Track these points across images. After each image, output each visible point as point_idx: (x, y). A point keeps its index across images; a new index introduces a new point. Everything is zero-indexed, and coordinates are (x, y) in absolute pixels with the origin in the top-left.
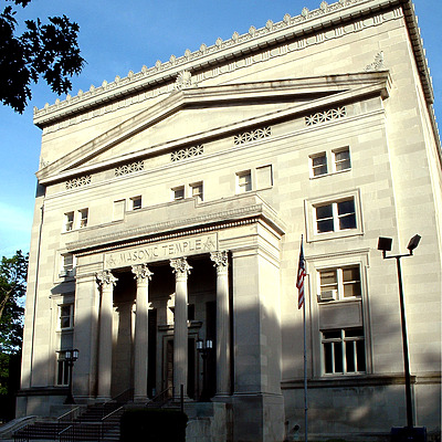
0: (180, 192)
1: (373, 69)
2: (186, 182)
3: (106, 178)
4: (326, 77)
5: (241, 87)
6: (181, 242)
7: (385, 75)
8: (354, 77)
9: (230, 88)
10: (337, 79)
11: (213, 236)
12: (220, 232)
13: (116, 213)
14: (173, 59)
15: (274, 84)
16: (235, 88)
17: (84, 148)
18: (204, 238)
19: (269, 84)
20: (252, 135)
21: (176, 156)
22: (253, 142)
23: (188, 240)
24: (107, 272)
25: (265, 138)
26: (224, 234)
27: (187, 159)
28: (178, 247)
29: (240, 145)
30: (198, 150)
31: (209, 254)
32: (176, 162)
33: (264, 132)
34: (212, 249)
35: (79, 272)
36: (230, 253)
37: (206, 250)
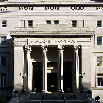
0: (49, 22)
2: (53, 19)
3: (15, 10)
6: (62, 39)
11: (74, 40)
12: (77, 39)
18: (71, 40)
20: (78, 8)
21: (47, 8)
22: (78, 10)
23: (65, 39)
24: (30, 46)
25: (82, 10)
26: (79, 40)
27: (52, 10)
28: (61, 41)
29: (73, 10)
30: (57, 8)
31: (73, 45)
32: (47, 10)
33: (82, 8)
34: (74, 44)
35: (15, 44)
36: (81, 46)
37: (72, 44)
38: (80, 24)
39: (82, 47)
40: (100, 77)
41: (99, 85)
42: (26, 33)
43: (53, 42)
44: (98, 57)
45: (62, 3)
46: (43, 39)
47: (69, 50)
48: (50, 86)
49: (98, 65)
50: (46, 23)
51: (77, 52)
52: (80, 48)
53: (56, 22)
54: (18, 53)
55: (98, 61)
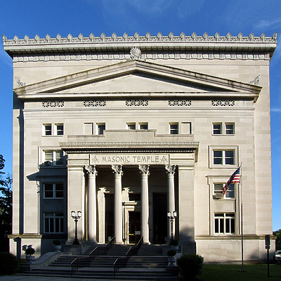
0: (132, 126)
1: (253, 84)
2: (138, 121)
3: (76, 106)
4: (228, 80)
5: (176, 70)
6: (146, 155)
7: (259, 89)
8: (243, 86)
9: (169, 69)
10: (234, 83)
11: (166, 156)
12: (171, 154)
13: (86, 130)
14: (125, 36)
15: (197, 75)
16: (172, 70)
17: (57, 80)
18: (161, 156)
19: (194, 74)
20: (180, 103)
21: (129, 103)
22: (180, 106)
23: (150, 155)
24: (93, 166)
25: (188, 106)
26: (173, 156)
27: (137, 107)
28: (144, 159)
29: (172, 106)
30: (145, 103)
31: (164, 166)
32: (129, 107)
33: (187, 103)
34: (166, 163)
35: (69, 163)
36: (177, 167)
37: (162, 163)
38: (183, 129)
39: (179, 168)
40: (219, 218)
41: (217, 231)
42: (86, 146)
43: (131, 159)
44: (215, 185)
45: (152, 95)
46: (115, 155)
47: (158, 173)
48: (134, 233)
49: (214, 198)
50: (127, 128)
51: (172, 177)
52: (176, 170)
53: (145, 126)
54: (75, 178)
55: (215, 192)
